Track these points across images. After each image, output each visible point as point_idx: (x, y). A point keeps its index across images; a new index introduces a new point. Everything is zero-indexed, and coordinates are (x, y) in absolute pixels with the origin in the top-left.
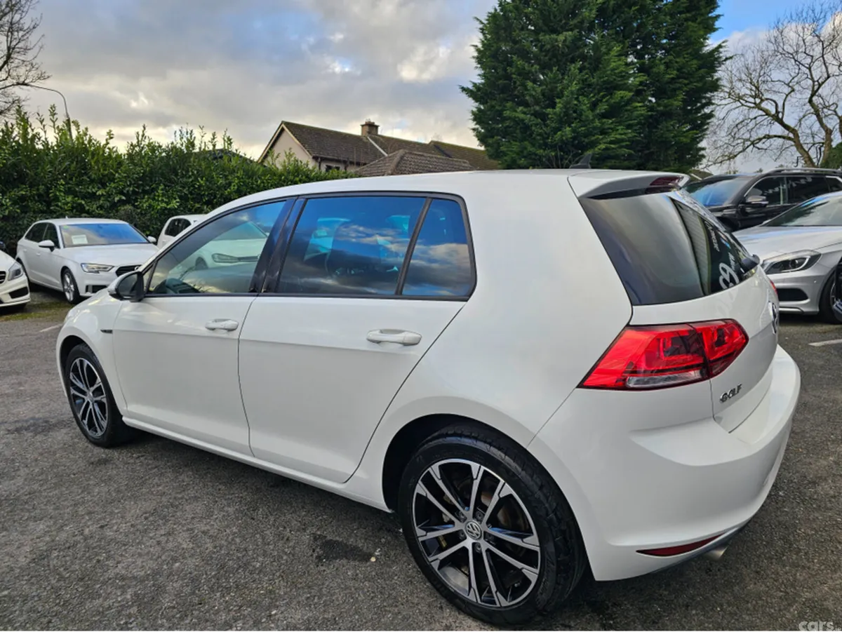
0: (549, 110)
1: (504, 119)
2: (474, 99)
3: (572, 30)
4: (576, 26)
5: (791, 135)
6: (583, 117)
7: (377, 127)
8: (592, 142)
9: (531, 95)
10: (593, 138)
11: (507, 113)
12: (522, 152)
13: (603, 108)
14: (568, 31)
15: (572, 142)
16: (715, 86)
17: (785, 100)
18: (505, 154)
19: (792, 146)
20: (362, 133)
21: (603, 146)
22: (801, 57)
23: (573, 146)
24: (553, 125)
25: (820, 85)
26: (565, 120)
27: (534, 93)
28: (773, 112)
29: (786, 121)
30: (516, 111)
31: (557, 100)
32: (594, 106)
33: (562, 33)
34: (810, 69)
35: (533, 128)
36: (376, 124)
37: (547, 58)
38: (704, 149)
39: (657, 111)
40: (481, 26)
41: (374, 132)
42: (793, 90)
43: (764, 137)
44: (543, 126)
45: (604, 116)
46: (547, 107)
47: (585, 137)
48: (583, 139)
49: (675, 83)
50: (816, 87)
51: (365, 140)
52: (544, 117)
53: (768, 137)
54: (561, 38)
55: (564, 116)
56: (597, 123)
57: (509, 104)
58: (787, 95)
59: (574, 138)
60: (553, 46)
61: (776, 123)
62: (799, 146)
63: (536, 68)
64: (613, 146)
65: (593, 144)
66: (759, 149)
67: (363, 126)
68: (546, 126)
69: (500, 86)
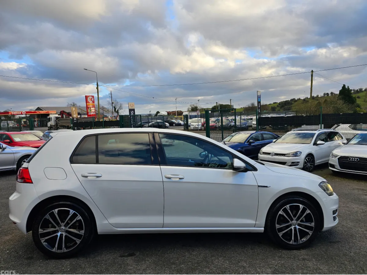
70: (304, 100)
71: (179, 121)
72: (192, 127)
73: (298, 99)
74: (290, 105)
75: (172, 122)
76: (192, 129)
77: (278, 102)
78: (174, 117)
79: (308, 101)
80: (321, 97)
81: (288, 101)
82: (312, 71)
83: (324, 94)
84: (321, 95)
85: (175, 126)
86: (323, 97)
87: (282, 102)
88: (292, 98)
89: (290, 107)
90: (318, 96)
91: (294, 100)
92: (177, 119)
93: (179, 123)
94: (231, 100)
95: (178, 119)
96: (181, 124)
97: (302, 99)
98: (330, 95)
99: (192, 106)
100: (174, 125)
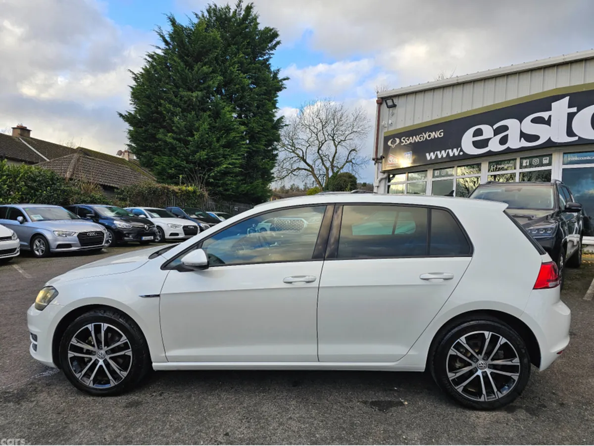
0: (190, 138)
1: (157, 140)
2: (129, 123)
3: (201, 91)
4: (204, 89)
5: (311, 170)
6: (213, 146)
7: (29, 131)
8: (218, 162)
9: (177, 127)
10: (219, 160)
11: (160, 136)
12: (170, 164)
13: (223, 141)
14: (199, 91)
15: (206, 161)
16: (278, 140)
17: (306, 150)
18: (156, 164)
19: (310, 175)
20: (13, 135)
21: (225, 166)
22: (312, 128)
23: (206, 164)
24: (192, 149)
25: (323, 144)
26: (200, 147)
27: (179, 126)
28: (301, 156)
29: (308, 161)
30: (167, 136)
31: (195, 133)
32: (218, 140)
33: (195, 91)
34: (317, 135)
35: (177, 149)
36: (28, 128)
37: (186, 105)
38: (273, 173)
39: (252, 150)
40: (134, 76)
41: (26, 134)
42: (310, 146)
43: (297, 169)
44: (185, 148)
45: (224, 146)
46: (188, 136)
47: (213, 159)
48: (212, 160)
49: (260, 134)
50: (321, 145)
51: (17, 140)
52: (186, 143)
53: (299, 169)
54: (194, 94)
55: (200, 143)
56: (221, 151)
57: (161, 130)
58: (307, 147)
59: (207, 159)
60: (189, 99)
61: (302, 162)
62: (314, 176)
63: (179, 110)
64: (230, 166)
65: (218, 164)
66: (294, 175)
67: (14, 128)
68: (188, 148)
69: (153, 118)
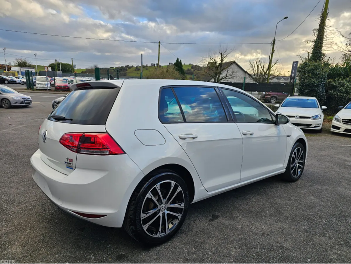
70: (137, 67)
71: (12, 78)
72: (38, 86)
73: (131, 66)
74: (125, 71)
75: (3, 78)
76: (39, 88)
77: (115, 67)
78: (3, 72)
79: (139, 70)
80: (149, 66)
81: (123, 67)
82: (159, 43)
83: (152, 64)
84: (149, 65)
85: (8, 83)
86: (151, 66)
87: (117, 67)
88: (127, 65)
89: (125, 73)
90: (147, 65)
91: (128, 67)
92: (8, 75)
93: (13, 80)
94: (72, 59)
95: (10, 75)
96: (16, 81)
97: (134, 67)
98: (156, 66)
99: (19, 61)
100: (6, 82)
